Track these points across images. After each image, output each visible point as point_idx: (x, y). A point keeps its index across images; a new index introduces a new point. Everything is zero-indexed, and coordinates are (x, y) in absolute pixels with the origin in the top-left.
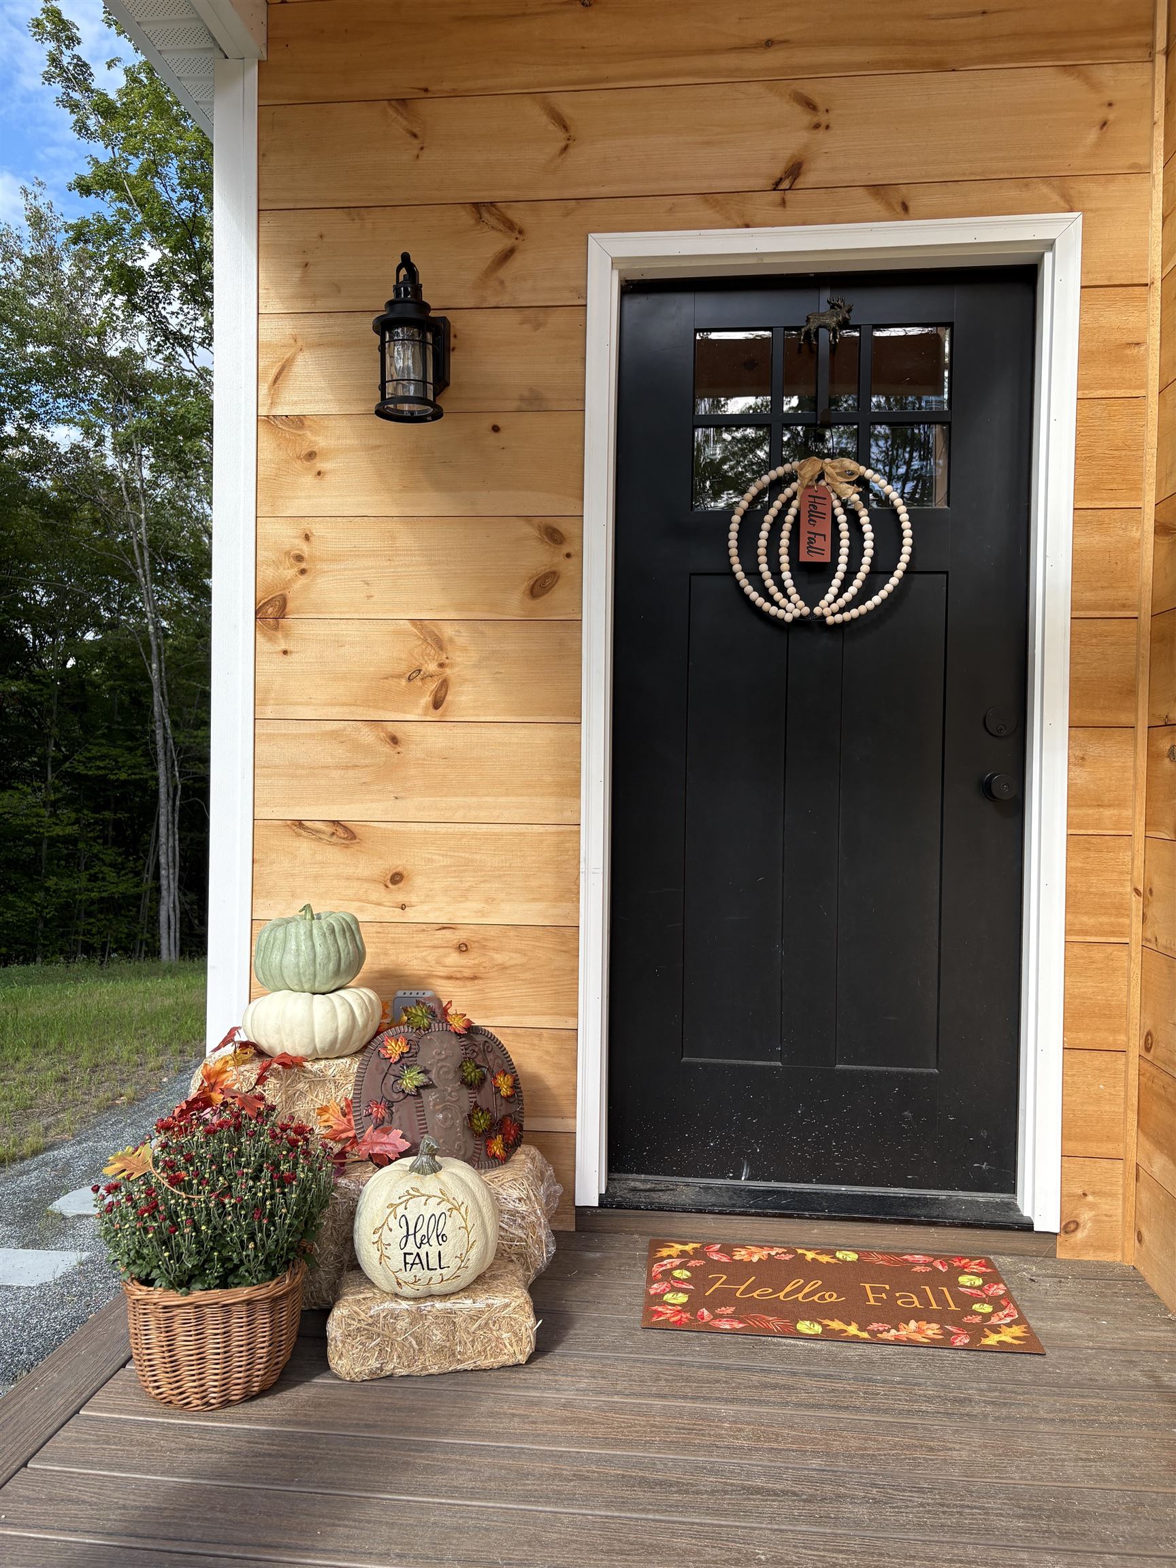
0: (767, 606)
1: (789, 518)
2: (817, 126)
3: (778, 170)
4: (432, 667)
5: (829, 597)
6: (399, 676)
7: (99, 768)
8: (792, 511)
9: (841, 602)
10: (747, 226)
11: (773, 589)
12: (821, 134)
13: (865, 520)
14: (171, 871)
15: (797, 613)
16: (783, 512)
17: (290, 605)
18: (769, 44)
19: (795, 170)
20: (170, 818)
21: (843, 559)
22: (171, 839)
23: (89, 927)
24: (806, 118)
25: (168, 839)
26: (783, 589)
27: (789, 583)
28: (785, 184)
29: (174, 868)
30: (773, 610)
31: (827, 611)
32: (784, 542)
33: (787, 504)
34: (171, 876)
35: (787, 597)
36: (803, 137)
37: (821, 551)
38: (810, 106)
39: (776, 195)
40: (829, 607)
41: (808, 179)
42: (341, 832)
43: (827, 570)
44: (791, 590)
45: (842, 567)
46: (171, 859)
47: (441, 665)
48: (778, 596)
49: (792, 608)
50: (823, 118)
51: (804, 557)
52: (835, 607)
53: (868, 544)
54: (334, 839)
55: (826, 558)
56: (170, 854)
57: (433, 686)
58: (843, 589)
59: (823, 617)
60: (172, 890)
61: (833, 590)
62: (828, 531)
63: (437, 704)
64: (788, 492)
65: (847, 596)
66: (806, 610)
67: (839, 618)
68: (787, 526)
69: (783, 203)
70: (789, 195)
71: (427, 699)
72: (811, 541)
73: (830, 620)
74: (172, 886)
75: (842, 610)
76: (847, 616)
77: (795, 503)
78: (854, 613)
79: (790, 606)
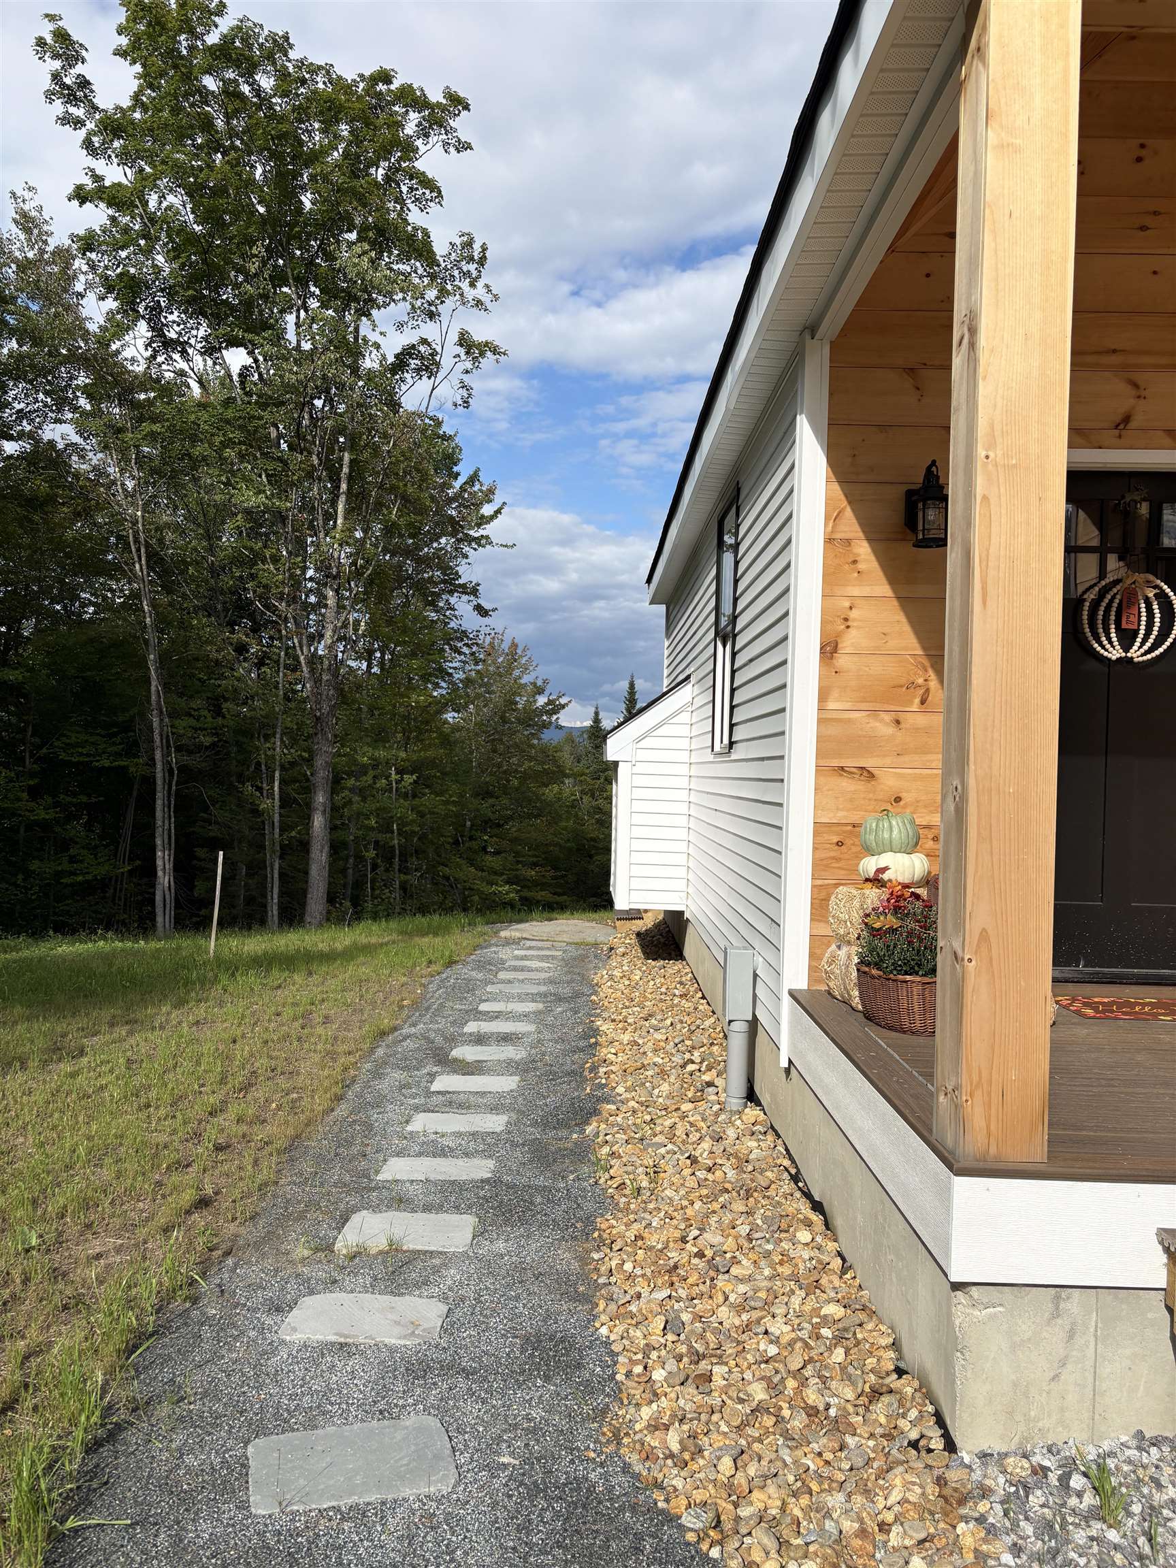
0: (1102, 651)
1: (1115, 605)
2: (1139, 397)
3: (1118, 419)
4: (920, 681)
5: (1135, 648)
6: (901, 686)
7: (81, 754)
8: (1117, 601)
9: (1142, 651)
10: (1100, 448)
11: (1105, 642)
12: (1142, 401)
13: (1155, 607)
14: (167, 853)
15: (1118, 656)
16: (1111, 601)
17: (840, 646)
18: (1114, 351)
19: (1127, 419)
20: (166, 802)
21: (1143, 627)
22: (166, 822)
23: (68, 908)
24: (1134, 392)
25: (164, 822)
26: (1111, 643)
27: (1115, 639)
28: (1122, 426)
29: (170, 850)
30: (1106, 654)
31: (1134, 655)
32: (1113, 617)
33: (1114, 597)
34: (167, 857)
35: (1113, 647)
36: (1132, 401)
37: (1132, 623)
38: (1136, 385)
39: (1117, 432)
40: (1135, 653)
41: (1133, 424)
42: (865, 774)
43: (1135, 633)
44: (1116, 643)
45: (1142, 632)
46: (166, 841)
47: (926, 680)
48: (1108, 646)
49: (1115, 653)
50: (1143, 393)
51: (1124, 626)
52: (1139, 653)
53: (1157, 620)
54: (862, 778)
55: (1135, 627)
56: (166, 836)
57: (921, 692)
58: (1143, 644)
59: (1132, 658)
60: (167, 871)
61: (1137, 644)
62: (1136, 613)
63: (923, 702)
64: (1115, 590)
65: (1146, 647)
66: (1124, 654)
67: (1141, 659)
68: (1114, 609)
69: (1120, 436)
70: (1123, 432)
71: (917, 701)
72: (1128, 617)
73: (1136, 660)
74: (167, 866)
75: (1142, 655)
76: (1145, 658)
77: (1118, 597)
78: (1149, 657)
79: (1115, 652)
